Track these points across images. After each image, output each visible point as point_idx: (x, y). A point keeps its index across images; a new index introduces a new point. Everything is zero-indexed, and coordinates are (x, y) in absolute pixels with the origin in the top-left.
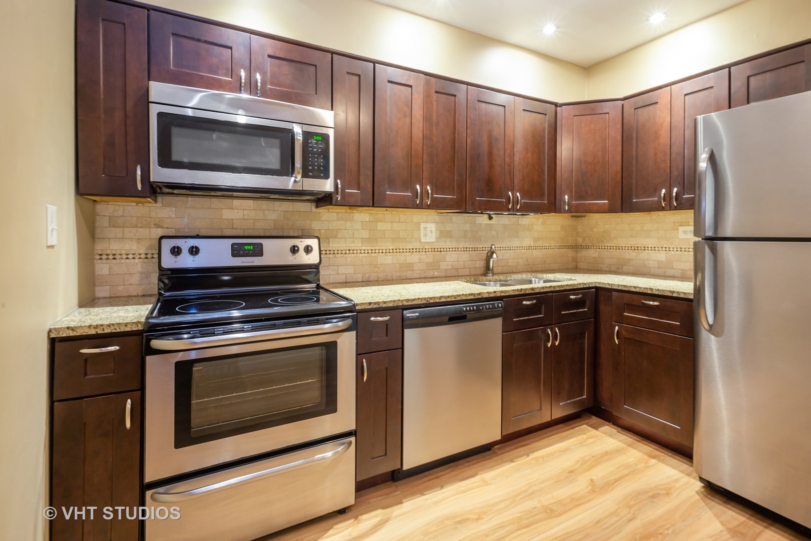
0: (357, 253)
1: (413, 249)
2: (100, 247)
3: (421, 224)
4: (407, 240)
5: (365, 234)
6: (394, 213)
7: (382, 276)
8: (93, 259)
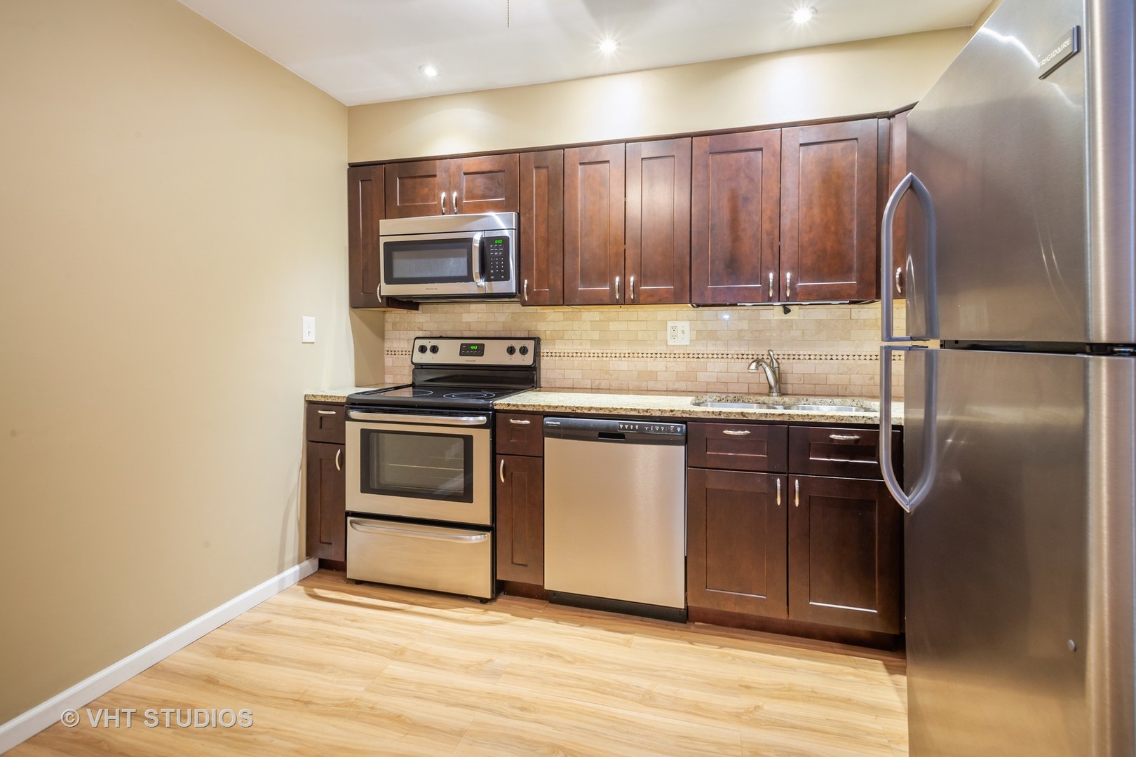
0: (585, 356)
1: (656, 354)
2: (387, 345)
3: (668, 323)
4: (648, 342)
5: (596, 335)
6: (630, 310)
7: (615, 385)
8: (383, 354)
